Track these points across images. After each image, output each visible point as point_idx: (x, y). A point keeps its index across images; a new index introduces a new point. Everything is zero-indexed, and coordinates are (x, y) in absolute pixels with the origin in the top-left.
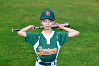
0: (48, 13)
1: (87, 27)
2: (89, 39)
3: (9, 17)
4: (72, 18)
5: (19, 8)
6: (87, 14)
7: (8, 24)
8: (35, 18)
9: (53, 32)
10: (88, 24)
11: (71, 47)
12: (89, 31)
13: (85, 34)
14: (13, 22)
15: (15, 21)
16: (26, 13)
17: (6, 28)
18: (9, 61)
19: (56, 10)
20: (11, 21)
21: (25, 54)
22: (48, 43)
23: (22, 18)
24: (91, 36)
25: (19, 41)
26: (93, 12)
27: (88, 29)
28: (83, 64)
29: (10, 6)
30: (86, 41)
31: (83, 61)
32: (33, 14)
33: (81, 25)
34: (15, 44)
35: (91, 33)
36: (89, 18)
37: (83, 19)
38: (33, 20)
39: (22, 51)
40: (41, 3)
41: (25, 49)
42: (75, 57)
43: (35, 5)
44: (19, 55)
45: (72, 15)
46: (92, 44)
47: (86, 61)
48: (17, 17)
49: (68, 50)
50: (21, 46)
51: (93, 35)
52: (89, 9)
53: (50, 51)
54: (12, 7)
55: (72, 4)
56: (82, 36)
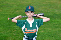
0: (30, 8)
1: (55, 16)
2: (56, 23)
3: (7, 11)
4: (46, 11)
5: (13, 5)
6: (55, 8)
7: (6, 14)
8: (23, 11)
9: (34, 19)
10: (56, 14)
11: (45, 28)
12: (56, 18)
13: (54, 20)
14: (9, 14)
15: (10, 13)
16: (17, 8)
17: (5, 17)
18: (7, 37)
19: (36, 6)
20: (8, 12)
21: (17, 33)
22: (31, 26)
23: (15, 11)
24: (58, 21)
25: (13, 25)
26: (59, 7)
27: (55, 17)
28: (52, 38)
29: (7, 4)
30: (54, 25)
31: (53, 37)
32: (22, 8)
33: (51, 15)
34: (10, 26)
35: (57, 20)
36: (56, 11)
37: (52, 11)
38: (22, 12)
39: (15, 31)
40: (26, 2)
41: (16, 29)
42: (47, 34)
43: (23, 3)
44: (13, 33)
45: (45, 9)
46: (58, 26)
47: (55, 37)
48: (11, 11)
49: (43, 30)
50: (14, 28)
51: (58, 20)
52: (56, 5)
53: (32, 31)
54: (9, 4)
55: (46, 2)
56: (52, 22)
